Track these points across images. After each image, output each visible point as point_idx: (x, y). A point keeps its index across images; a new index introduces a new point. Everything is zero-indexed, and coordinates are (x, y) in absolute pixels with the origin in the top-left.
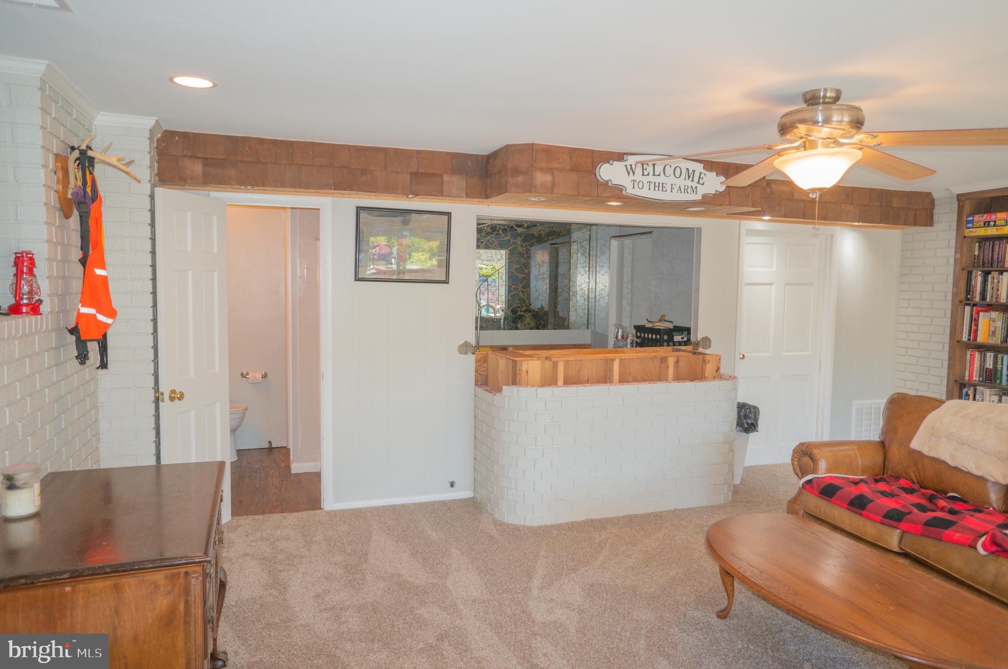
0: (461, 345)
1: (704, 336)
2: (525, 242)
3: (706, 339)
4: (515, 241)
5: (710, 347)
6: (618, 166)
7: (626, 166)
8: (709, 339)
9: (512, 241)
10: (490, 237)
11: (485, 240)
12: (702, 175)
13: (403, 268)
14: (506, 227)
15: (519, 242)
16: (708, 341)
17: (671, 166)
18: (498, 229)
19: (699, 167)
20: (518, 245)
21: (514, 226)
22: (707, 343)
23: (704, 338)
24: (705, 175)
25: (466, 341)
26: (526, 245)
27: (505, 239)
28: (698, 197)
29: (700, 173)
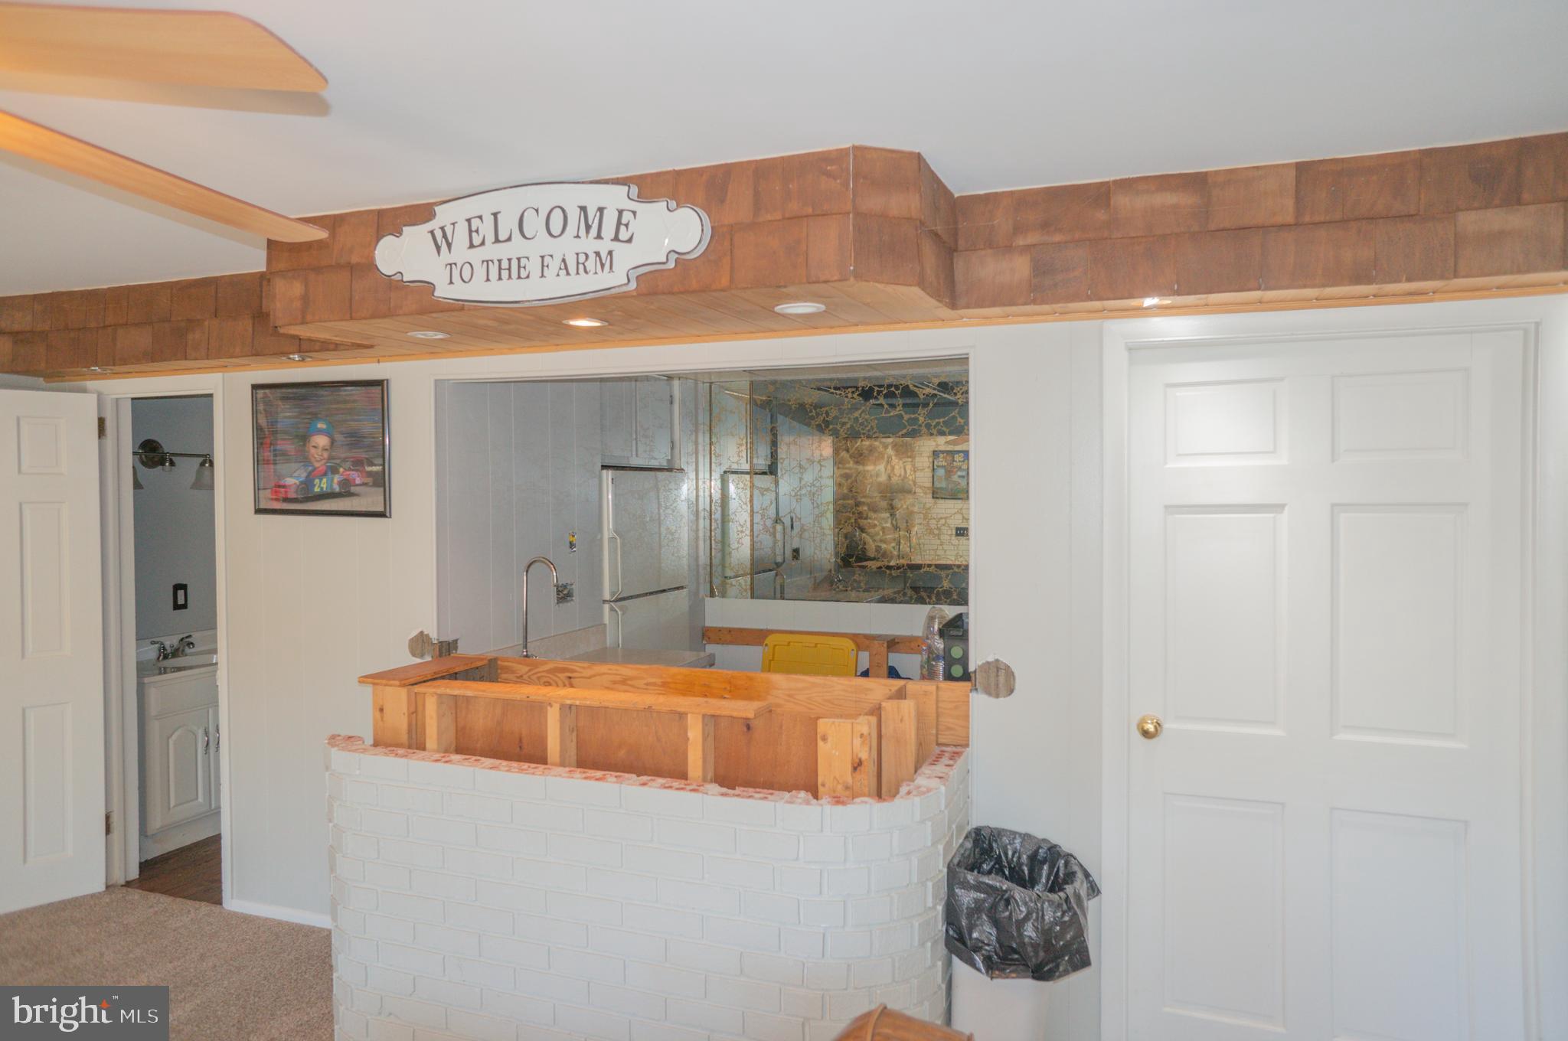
0: (412, 639)
1: (991, 659)
2: (935, 419)
3: (998, 669)
4: (913, 416)
5: (1011, 691)
6: (415, 236)
7: (432, 232)
8: (1008, 668)
9: (906, 417)
10: (860, 411)
11: (849, 419)
12: (627, 217)
13: (319, 490)
14: (893, 389)
15: (921, 419)
16: (1002, 673)
17: (537, 211)
18: (875, 394)
19: (616, 197)
20: (920, 426)
21: (911, 386)
22: (1002, 679)
23: (988, 663)
24: (634, 213)
25: (422, 632)
26: (938, 424)
27: (892, 414)
28: (615, 279)
29: (620, 212)
